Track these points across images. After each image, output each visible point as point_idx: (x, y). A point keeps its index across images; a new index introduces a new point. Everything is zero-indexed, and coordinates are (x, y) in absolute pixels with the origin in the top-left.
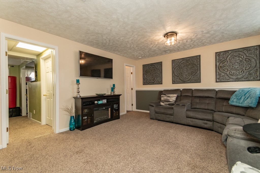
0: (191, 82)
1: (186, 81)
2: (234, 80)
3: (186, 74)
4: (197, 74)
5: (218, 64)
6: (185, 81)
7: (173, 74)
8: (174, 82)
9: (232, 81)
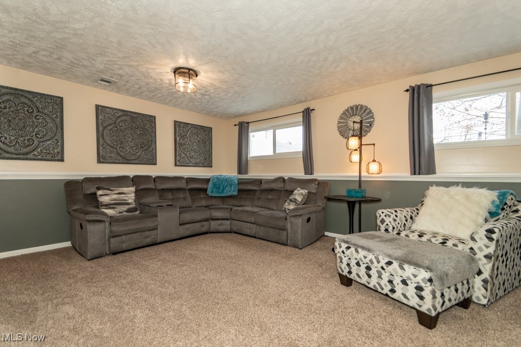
0: (141, 162)
1: (131, 160)
2: (193, 165)
3: (132, 144)
4: (151, 149)
5: (178, 139)
6: (129, 160)
7: (101, 141)
8: (104, 158)
9: (192, 166)
